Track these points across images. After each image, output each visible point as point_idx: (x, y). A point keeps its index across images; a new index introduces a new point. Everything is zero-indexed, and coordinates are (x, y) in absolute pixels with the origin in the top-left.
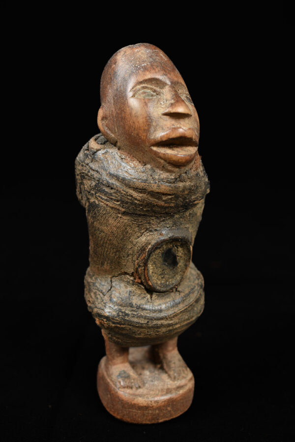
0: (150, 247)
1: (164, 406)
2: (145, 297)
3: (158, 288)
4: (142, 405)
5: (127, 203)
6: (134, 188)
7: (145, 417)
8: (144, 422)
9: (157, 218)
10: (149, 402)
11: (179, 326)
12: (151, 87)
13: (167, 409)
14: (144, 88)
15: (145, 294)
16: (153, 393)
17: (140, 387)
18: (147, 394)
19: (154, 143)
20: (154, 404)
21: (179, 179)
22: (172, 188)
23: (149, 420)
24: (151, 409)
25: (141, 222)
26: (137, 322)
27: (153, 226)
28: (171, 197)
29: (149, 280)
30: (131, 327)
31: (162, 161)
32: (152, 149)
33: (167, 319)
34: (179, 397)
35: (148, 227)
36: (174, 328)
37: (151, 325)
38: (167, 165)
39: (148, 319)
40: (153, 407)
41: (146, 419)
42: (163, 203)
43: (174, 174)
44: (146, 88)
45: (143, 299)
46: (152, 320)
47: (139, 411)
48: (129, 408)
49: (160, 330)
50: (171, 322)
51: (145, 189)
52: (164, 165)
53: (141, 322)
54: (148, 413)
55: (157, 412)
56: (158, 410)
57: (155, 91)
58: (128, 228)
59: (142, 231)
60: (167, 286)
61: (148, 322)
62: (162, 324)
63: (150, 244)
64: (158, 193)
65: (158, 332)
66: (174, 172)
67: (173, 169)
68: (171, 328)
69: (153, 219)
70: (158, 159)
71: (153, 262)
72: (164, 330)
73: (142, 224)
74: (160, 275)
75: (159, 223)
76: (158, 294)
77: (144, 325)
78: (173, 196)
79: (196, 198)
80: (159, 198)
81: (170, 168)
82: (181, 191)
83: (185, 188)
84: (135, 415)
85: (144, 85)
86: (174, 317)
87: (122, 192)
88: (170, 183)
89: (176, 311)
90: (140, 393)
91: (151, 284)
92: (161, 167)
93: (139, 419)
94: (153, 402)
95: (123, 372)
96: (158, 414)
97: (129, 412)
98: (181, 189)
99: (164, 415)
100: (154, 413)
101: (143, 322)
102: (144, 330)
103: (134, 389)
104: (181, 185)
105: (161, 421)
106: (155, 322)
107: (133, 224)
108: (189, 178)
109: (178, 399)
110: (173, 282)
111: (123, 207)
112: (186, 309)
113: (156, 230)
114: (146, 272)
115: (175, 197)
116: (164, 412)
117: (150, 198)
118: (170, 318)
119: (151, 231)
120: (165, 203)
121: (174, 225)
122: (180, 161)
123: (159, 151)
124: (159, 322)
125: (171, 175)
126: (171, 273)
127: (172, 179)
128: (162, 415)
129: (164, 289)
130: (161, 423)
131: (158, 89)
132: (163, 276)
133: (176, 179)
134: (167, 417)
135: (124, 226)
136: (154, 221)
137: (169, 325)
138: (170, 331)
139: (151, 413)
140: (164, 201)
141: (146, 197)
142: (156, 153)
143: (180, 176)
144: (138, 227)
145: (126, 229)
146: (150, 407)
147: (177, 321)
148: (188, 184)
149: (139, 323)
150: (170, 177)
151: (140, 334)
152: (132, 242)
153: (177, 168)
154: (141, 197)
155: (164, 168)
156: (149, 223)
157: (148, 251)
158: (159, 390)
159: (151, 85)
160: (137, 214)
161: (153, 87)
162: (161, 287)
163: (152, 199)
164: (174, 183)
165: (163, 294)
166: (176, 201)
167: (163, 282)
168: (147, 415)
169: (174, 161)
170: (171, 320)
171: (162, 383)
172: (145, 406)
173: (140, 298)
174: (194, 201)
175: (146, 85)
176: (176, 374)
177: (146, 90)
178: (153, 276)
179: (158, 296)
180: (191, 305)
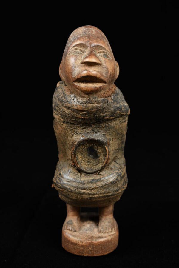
0: (76, 143)
1: (86, 246)
2: (77, 175)
3: (84, 170)
4: (73, 242)
5: (63, 116)
6: (65, 107)
7: (75, 250)
8: (75, 253)
9: (81, 126)
10: (77, 241)
11: (97, 196)
12: (80, 48)
13: (89, 249)
14: (75, 49)
15: (77, 173)
16: (82, 236)
17: (76, 231)
18: (78, 236)
19: (75, 80)
20: (80, 243)
21: (88, 101)
22: (84, 107)
23: (78, 253)
24: (78, 245)
25: (72, 128)
26: (69, 189)
27: (79, 131)
28: (84, 113)
29: (78, 164)
30: (66, 191)
31: (78, 90)
32: (73, 84)
33: (87, 190)
34: (97, 243)
35: (76, 131)
36: (93, 196)
37: (77, 192)
38: (81, 93)
39: (75, 188)
40: (79, 244)
41: (76, 252)
42: (80, 116)
43: (85, 99)
44: (77, 49)
45: (76, 175)
46: (78, 188)
47: (72, 246)
48: (67, 242)
49: (83, 196)
50: (90, 192)
51: (70, 107)
52: (80, 93)
53: (71, 189)
54: (77, 248)
55: (82, 248)
56: (83, 248)
57: (81, 51)
58: (66, 131)
59: (73, 133)
60: (92, 170)
61: (75, 189)
62: (84, 192)
63: (76, 141)
64: (76, 110)
65: (82, 197)
66: (86, 97)
67: (84, 95)
68: (91, 196)
69: (78, 127)
70: (77, 89)
71: (81, 153)
72: (86, 197)
73: (72, 129)
74: (87, 162)
75: (82, 129)
76: (85, 174)
77: (73, 191)
78: (86, 112)
79: (105, 115)
80: (78, 113)
81: (83, 95)
82: (90, 109)
83: (93, 107)
84: (70, 247)
85: (76, 48)
86: (92, 189)
87: (61, 109)
88: (83, 104)
89: (94, 186)
90: (74, 235)
91: (79, 166)
92: (78, 94)
93: (72, 251)
94: (80, 241)
95: (70, 221)
96: (83, 250)
97: (67, 244)
98: (90, 108)
99: (87, 252)
100: (80, 248)
101: (72, 189)
102: (74, 194)
103: (72, 232)
104: (90, 105)
105: (85, 255)
106: (80, 190)
107: (68, 129)
108: (96, 102)
109: (97, 244)
110: (96, 168)
111: (62, 119)
112: (103, 186)
113: (80, 133)
114: (75, 158)
115: (87, 113)
116: (87, 250)
117: (73, 113)
118: (89, 189)
119: (77, 134)
120: (82, 116)
121: (93, 132)
122: (87, 90)
123: (77, 85)
124: (82, 191)
125: (84, 99)
126: (94, 162)
127: (84, 101)
128: (85, 251)
129: (89, 172)
130: (86, 257)
131: (83, 50)
132: (89, 163)
133: (87, 102)
134: (89, 254)
135: (64, 130)
136: (79, 128)
137: (89, 194)
138: (90, 198)
139: (79, 249)
140: (81, 115)
141: (71, 112)
142: (75, 86)
143: (89, 100)
144: (71, 130)
145: (65, 131)
146: (78, 244)
147: (95, 192)
148: (95, 105)
149: (70, 189)
150: (83, 100)
151: (72, 196)
152: (69, 140)
153: (87, 95)
154: (69, 112)
155: (80, 95)
156: (76, 129)
157: (75, 146)
158: (86, 236)
159: (80, 47)
160: (68, 123)
161: (81, 49)
162: (87, 170)
163: (74, 113)
164: (85, 104)
165: (88, 175)
166: (89, 115)
167: (89, 167)
168: (76, 249)
169: (84, 90)
170: (91, 191)
171: (91, 233)
172: (75, 243)
173: (74, 175)
174: (104, 117)
175: (77, 48)
176: (102, 230)
177: (77, 51)
178: (82, 162)
179: (85, 175)
180: (107, 184)
